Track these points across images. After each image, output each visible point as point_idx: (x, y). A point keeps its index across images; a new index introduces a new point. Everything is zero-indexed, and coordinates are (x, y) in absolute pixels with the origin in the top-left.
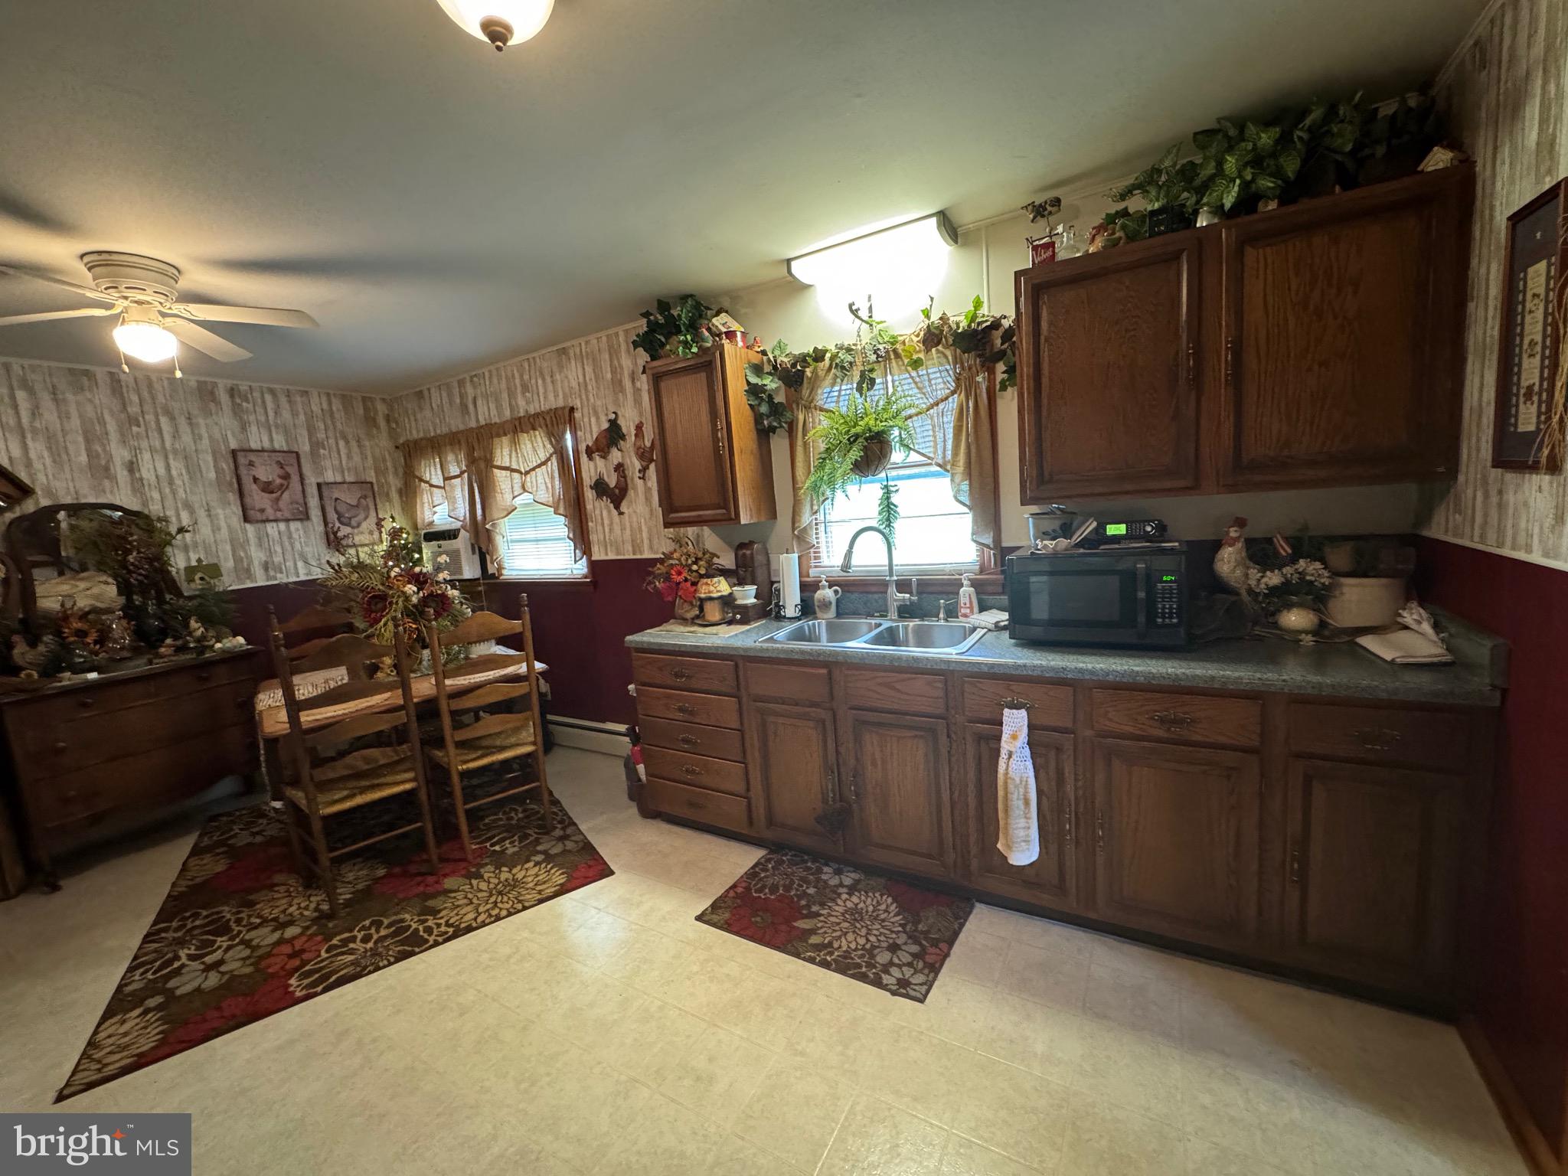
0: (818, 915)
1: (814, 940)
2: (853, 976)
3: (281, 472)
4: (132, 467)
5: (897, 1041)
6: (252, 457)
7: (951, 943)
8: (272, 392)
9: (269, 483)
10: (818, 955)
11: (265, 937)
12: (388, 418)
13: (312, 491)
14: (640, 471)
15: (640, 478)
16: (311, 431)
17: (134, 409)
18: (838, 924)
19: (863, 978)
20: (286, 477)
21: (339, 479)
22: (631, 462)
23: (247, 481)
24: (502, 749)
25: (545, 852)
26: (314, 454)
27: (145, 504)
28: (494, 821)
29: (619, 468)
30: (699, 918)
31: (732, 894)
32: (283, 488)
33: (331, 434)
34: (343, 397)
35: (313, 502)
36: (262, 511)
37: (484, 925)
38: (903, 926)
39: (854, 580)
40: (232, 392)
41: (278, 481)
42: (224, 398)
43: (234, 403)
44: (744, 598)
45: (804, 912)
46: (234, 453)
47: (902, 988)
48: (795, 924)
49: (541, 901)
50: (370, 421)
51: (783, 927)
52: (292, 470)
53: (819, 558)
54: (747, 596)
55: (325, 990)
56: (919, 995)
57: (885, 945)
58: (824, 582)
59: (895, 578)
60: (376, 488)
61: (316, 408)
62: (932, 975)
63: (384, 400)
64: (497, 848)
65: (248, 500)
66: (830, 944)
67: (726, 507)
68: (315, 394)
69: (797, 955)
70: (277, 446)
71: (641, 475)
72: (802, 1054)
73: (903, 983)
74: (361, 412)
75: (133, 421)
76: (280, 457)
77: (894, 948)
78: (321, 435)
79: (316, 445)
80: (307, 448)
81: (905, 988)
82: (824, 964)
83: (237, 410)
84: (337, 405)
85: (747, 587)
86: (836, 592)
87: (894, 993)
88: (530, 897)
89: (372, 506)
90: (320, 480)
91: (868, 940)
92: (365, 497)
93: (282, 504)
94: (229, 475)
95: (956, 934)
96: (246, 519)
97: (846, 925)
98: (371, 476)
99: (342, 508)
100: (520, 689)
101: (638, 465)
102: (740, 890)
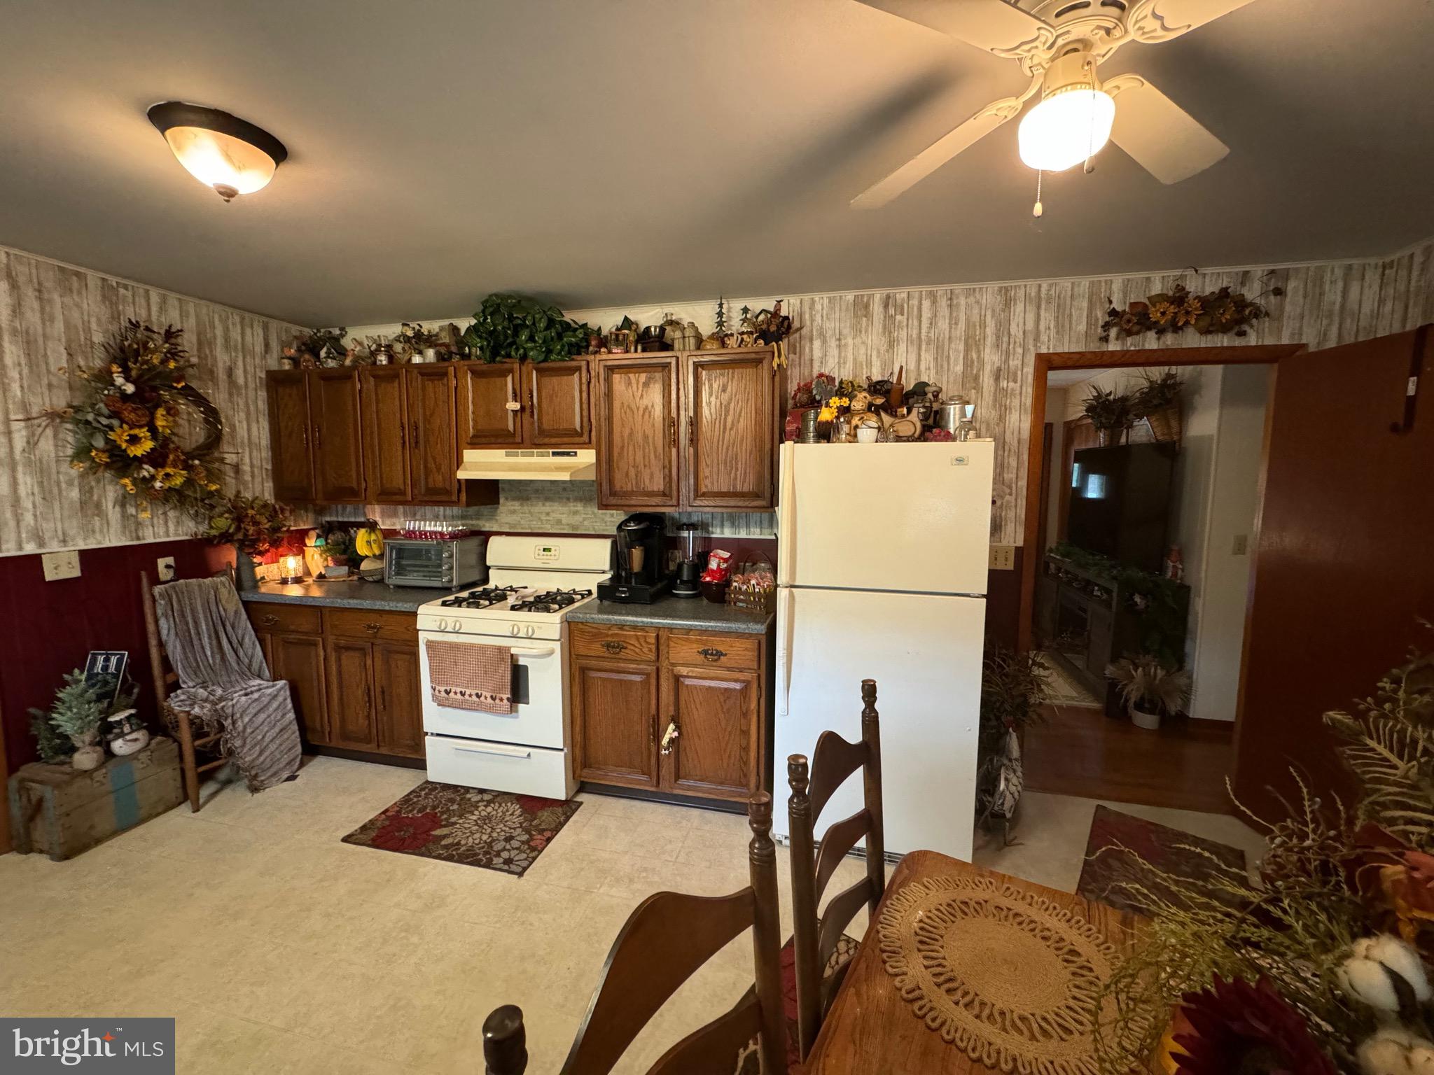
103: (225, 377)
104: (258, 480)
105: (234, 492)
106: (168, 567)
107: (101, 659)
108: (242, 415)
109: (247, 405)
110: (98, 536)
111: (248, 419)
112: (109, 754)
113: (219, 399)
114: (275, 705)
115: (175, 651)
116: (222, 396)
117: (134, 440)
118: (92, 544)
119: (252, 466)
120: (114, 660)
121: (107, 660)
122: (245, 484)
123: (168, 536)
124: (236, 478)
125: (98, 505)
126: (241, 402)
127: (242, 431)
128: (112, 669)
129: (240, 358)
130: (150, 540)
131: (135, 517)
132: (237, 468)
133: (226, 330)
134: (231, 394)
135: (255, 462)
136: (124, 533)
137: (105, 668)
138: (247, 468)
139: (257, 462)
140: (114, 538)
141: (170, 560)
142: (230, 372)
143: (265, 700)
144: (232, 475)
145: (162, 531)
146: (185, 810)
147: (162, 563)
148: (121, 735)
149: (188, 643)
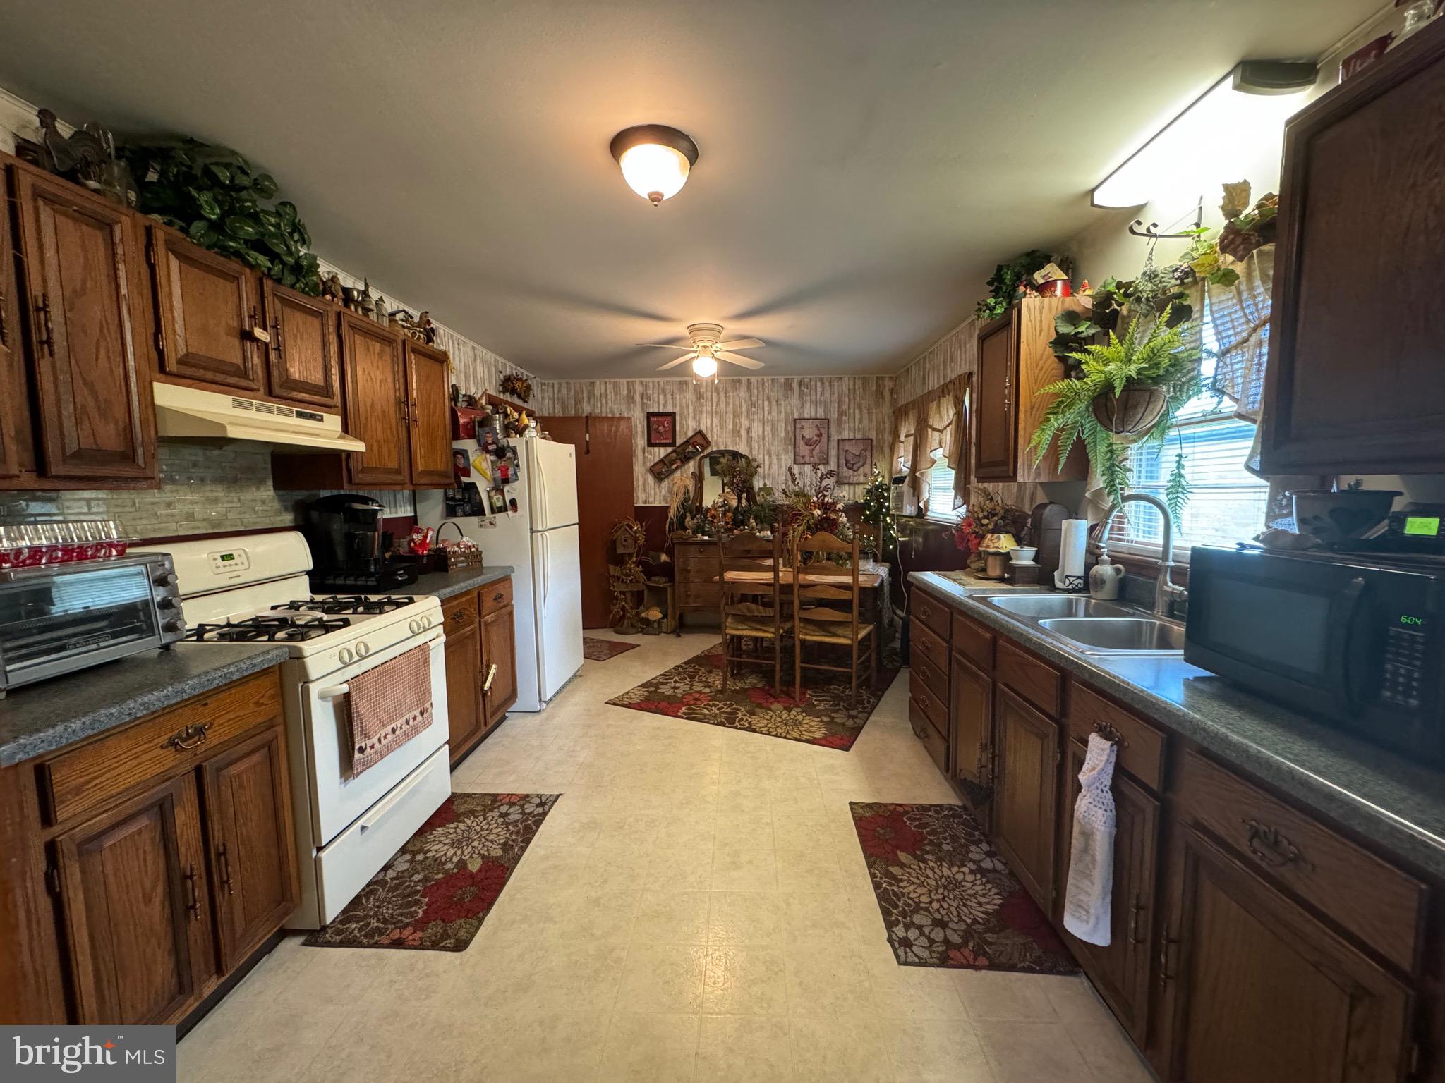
0: (925, 862)
1: (895, 870)
2: (882, 907)
3: (817, 432)
4: (749, 430)
5: (844, 957)
6: (803, 423)
7: (993, 966)
8: (821, 380)
9: (810, 439)
10: (881, 878)
11: (698, 687)
12: (892, 391)
13: (834, 444)
16: (840, 403)
17: (754, 398)
18: (928, 877)
19: (886, 913)
20: (820, 435)
21: (851, 437)
23: (799, 437)
24: (835, 635)
25: (833, 718)
26: (839, 421)
27: (751, 451)
28: (835, 689)
30: (851, 804)
31: (892, 808)
32: (816, 443)
33: (852, 405)
34: (864, 379)
35: (833, 453)
36: (803, 457)
37: (761, 733)
38: (975, 921)
39: (1139, 560)
40: (801, 383)
41: (815, 438)
42: (795, 386)
43: (800, 390)
44: (1018, 558)
45: (918, 852)
46: (795, 420)
47: (901, 946)
48: (899, 853)
49: (796, 739)
50: (879, 394)
51: (888, 848)
52: (824, 431)
53: (1121, 529)
54: (1025, 557)
55: (686, 719)
56: (903, 958)
57: (937, 916)
58: (1105, 557)
59: (1172, 564)
60: (874, 443)
61: (845, 389)
62: (936, 961)
63: (891, 378)
64: (816, 703)
65: (797, 450)
66: (902, 880)
67: (1006, 463)
68: (846, 379)
69: (870, 866)
70: (818, 416)
72: (788, 905)
73: (906, 943)
74: (874, 388)
75: (753, 405)
76: (817, 423)
77: (941, 924)
78: (845, 407)
79: (841, 414)
80: (836, 416)
81: (900, 946)
82: (877, 886)
83: (802, 395)
84: (859, 383)
85: (1026, 548)
86: (1118, 571)
87: (890, 940)
88: (795, 734)
89: (869, 456)
90: (840, 437)
91: (930, 903)
92: (865, 450)
93: (815, 453)
94: (791, 434)
95: (1012, 968)
96: (795, 463)
97: (933, 883)
98: (873, 435)
99: (849, 458)
100: (846, 595)
102: (900, 809)
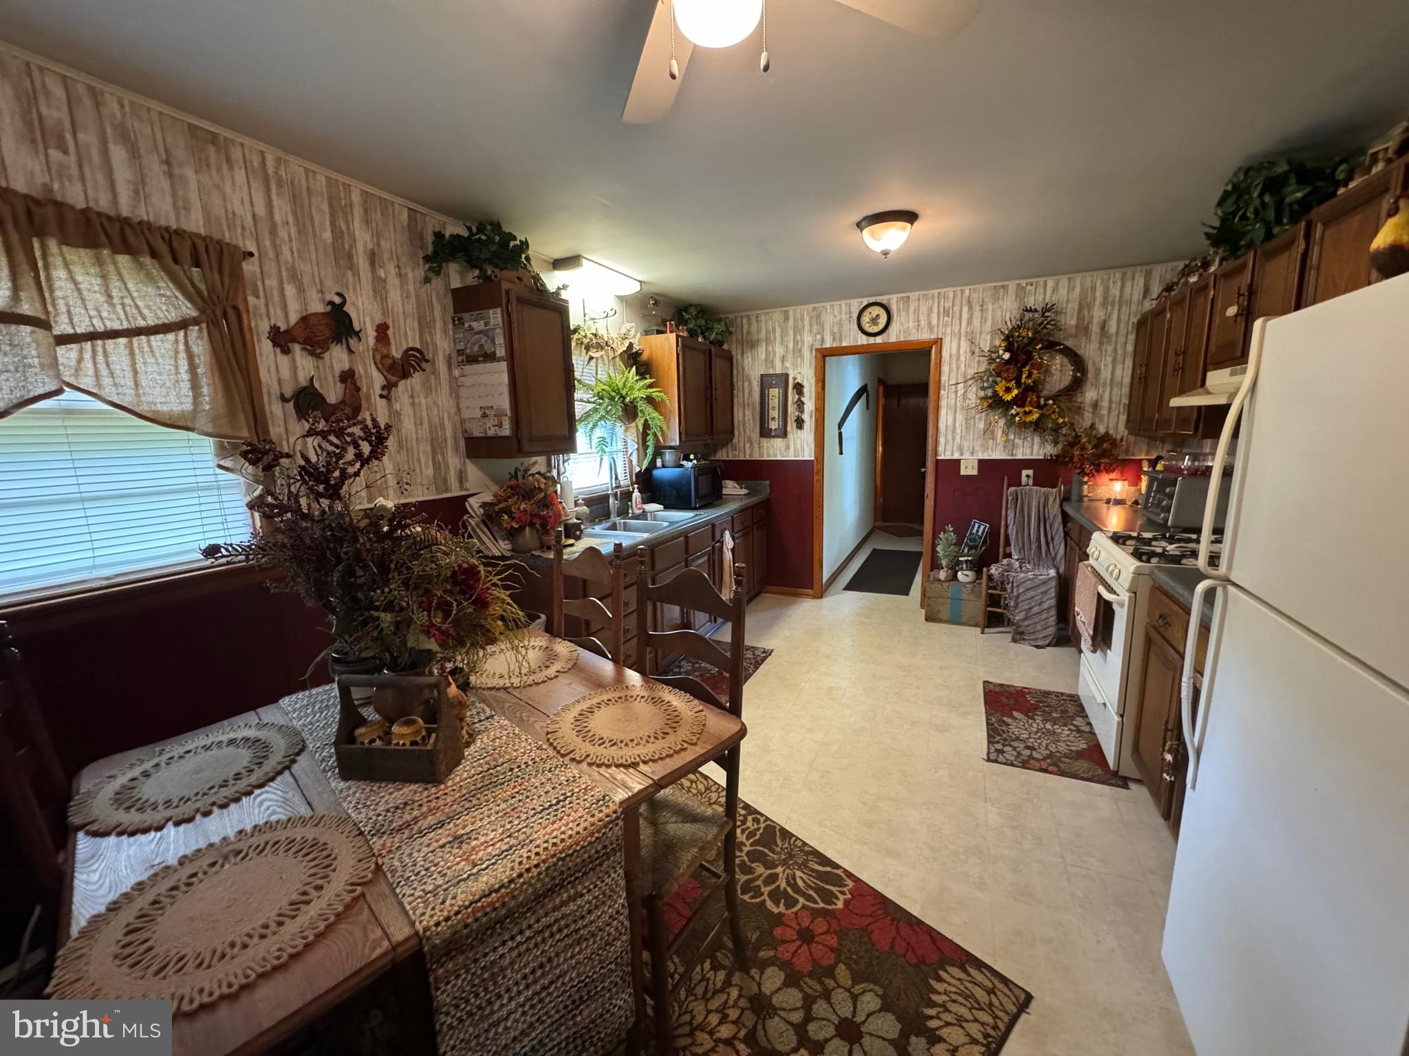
14: (383, 388)
15: (382, 396)
22: (366, 371)
29: (348, 377)
71: (385, 393)
101: (378, 380)
103: (1098, 330)
104: (1114, 413)
105: (1089, 424)
106: (1028, 476)
107: (977, 525)
108: (1109, 359)
109: (1115, 350)
110: (990, 452)
111: (1114, 363)
112: (955, 577)
113: (1089, 350)
114: (1043, 589)
115: (1012, 531)
116: (1092, 346)
117: (1008, 390)
118: (986, 457)
119: (1110, 402)
120: (982, 527)
121: (979, 527)
122: (1101, 418)
123: (1032, 455)
124: (1093, 413)
125: (993, 432)
126: (1110, 349)
127: (1106, 374)
128: (980, 533)
129: (1116, 311)
130: (1019, 457)
131: (1013, 441)
132: (1096, 405)
133: (1107, 289)
134: (1101, 343)
135: (1114, 398)
136: (1004, 450)
137: (978, 531)
138: (1105, 404)
139: (1115, 399)
140: (998, 454)
141: (1030, 472)
142: (1103, 326)
143: (1037, 582)
144: (1090, 410)
145: (1028, 451)
146: (979, 630)
147: (1024, 473)
148: (962, 569)
149: (1021, 529)
